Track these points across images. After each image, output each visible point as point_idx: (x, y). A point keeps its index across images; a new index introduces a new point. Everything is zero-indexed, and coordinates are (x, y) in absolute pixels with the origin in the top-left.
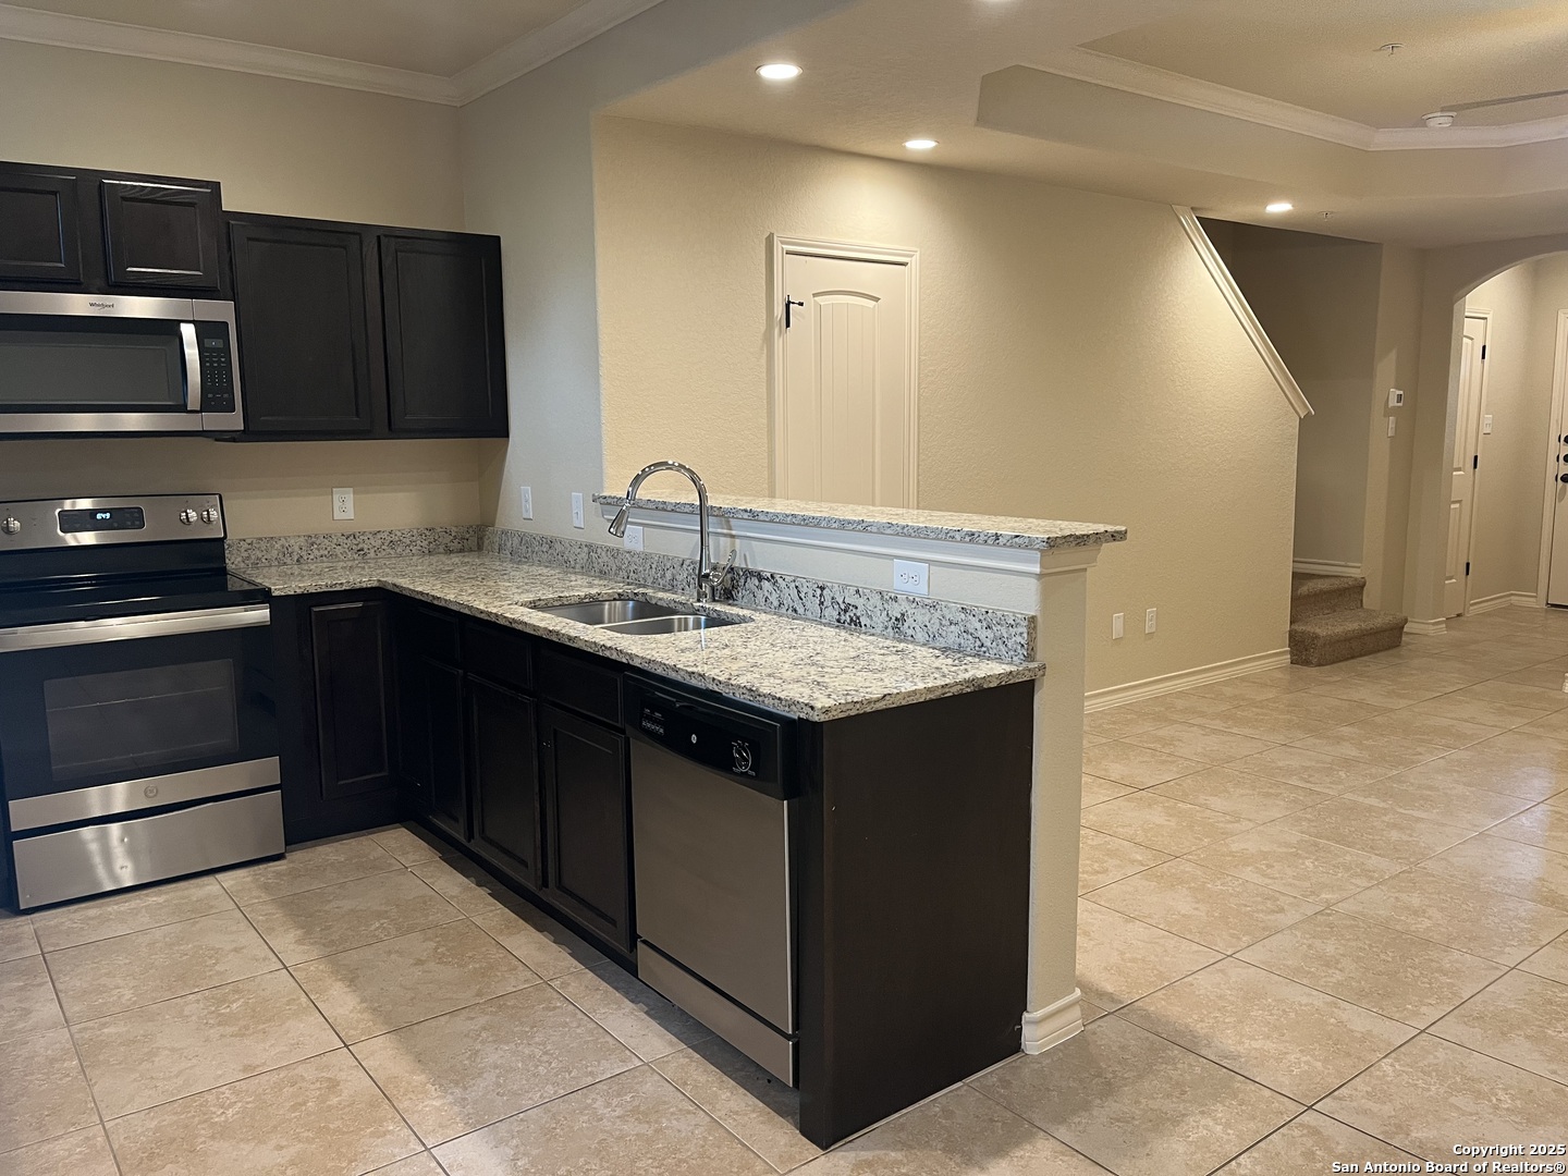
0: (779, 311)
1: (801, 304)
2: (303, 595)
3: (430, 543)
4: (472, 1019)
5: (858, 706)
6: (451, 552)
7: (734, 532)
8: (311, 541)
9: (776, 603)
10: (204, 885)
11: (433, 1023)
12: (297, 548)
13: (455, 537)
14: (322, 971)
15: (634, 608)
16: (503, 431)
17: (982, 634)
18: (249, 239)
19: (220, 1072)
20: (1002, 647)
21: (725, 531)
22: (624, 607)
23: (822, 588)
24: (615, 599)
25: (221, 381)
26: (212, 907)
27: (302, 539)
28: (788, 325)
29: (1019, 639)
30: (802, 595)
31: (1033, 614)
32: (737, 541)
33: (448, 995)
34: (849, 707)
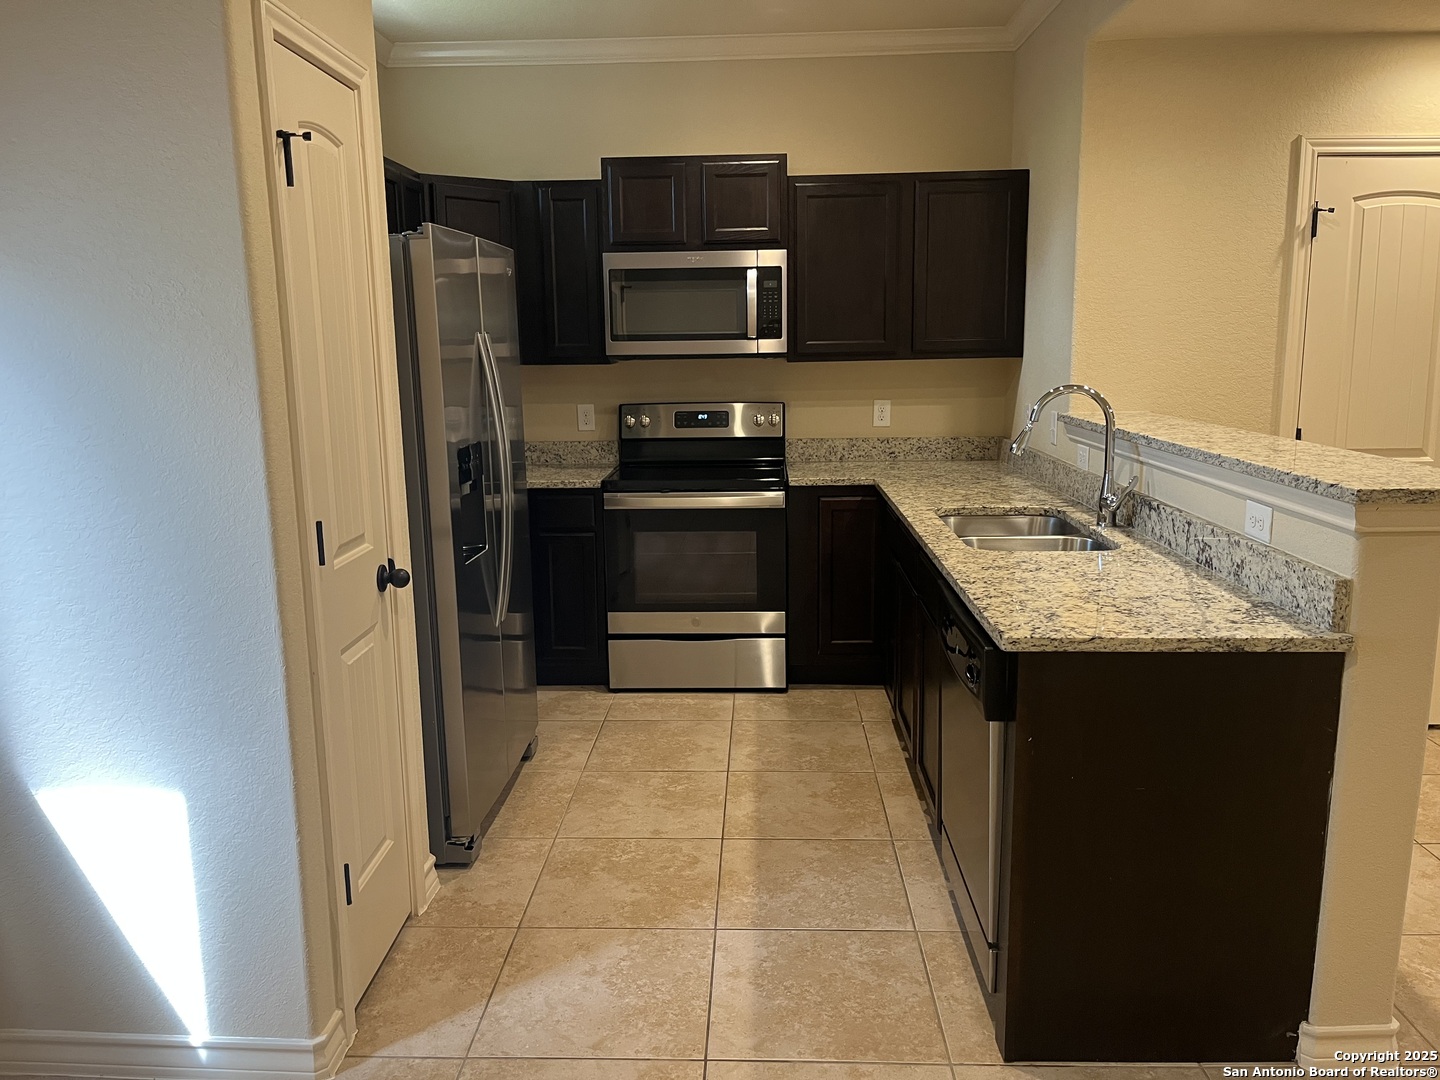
0: (1303, 219)
1: (1332, 210)
2: (812, 487)
3: (954, 450)
4: (817, 849)
5: (1056, 643)
6: (972, 459)
7: (1141, 459)
8: (852, 443)
9: (1158, 535)
10: (722, 699)
11: (789, 843)
12: (840, 449)
13: (977, 447)
14: (748, 781)
15: (1055, 524)
16: (1018, 352)
17: (1300, 592)
18: (809, 197)
19: (638, 829)
20: (1313, 610)
21: (1136, 457)
22: (1047, 522)
23: (1189, 524)
24: (1041, 515)
25: (773, 315)
26: (717, 715)
27: (845, 441)
28: (1314, 234)
29: (1326, 604)
30: (1176, 529)
31: (1349, 577)
32: (1145, 467)
33: (814, 826)
34: (1043, 642)
